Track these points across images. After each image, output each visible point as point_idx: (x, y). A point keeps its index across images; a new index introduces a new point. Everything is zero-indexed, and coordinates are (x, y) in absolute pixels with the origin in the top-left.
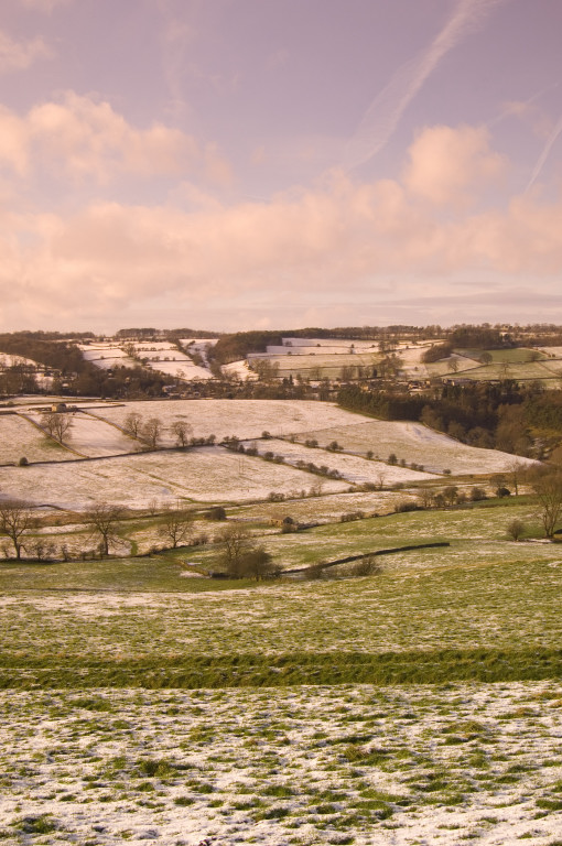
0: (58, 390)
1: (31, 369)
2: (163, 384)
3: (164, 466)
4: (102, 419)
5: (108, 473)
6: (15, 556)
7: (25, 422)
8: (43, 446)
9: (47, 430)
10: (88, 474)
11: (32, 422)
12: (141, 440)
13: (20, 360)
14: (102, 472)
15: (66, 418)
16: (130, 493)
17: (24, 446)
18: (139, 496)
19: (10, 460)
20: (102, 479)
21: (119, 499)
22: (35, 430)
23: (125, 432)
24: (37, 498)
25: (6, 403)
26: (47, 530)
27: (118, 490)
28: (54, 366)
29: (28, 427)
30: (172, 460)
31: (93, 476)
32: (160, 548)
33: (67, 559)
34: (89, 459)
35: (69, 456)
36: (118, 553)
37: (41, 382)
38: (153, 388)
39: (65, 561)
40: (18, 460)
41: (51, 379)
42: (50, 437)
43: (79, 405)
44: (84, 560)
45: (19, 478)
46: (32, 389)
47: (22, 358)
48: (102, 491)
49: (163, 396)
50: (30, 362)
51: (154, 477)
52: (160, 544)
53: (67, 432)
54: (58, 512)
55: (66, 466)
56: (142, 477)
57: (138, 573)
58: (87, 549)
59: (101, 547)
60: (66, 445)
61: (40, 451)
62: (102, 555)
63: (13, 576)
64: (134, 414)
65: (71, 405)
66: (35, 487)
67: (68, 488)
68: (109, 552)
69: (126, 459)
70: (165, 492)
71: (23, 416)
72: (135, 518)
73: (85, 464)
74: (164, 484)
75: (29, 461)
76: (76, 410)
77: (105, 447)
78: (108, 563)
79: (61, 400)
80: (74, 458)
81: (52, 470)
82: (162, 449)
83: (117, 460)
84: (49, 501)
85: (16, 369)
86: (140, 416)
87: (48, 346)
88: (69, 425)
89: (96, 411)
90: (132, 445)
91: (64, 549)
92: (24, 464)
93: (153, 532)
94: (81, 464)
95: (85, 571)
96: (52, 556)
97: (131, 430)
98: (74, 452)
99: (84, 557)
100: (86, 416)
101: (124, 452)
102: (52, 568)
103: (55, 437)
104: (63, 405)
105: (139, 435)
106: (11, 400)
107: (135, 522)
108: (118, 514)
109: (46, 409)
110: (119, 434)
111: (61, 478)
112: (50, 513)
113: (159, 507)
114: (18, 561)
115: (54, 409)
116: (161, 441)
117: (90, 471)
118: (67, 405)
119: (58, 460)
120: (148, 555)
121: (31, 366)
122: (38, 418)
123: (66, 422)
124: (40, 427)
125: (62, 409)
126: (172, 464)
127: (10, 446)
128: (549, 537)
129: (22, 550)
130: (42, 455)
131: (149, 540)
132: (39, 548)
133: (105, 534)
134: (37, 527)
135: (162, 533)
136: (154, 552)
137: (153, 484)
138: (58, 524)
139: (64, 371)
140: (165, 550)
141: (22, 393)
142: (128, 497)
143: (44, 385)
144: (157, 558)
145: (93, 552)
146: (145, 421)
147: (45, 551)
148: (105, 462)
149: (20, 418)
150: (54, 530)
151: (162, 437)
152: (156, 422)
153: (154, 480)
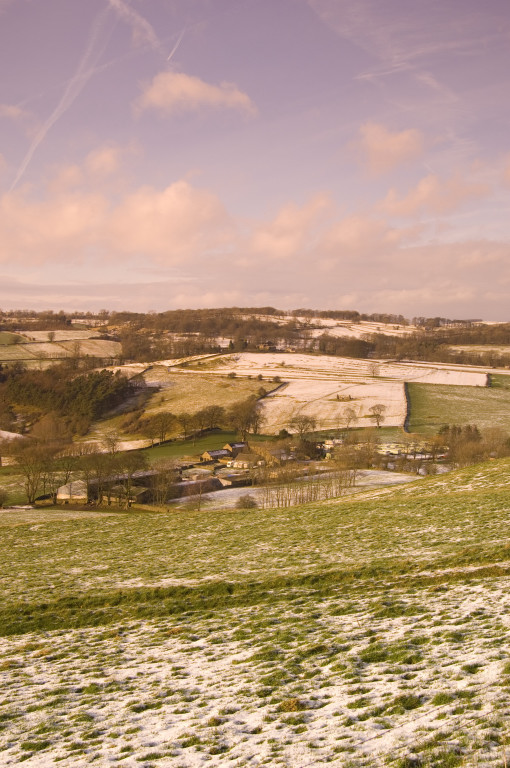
128: (31, 503)
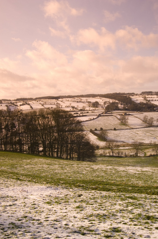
0: (125, 109)
1: (117, 103)
2: (154, 107)
3: (154, 131)
4: (137, 117)
5: (138, 133)
6: (112, 155)
7: (115, 118)
8: (120, 125)
9: (121, 120)
10: (133, 133)
11: (117, 118)
12: (148, 123)
13: (114, 101)
14: (136, 132)
15: (127, 117)
16: (144, 139)
17: (115, 124)
18: (147, 139)
19: (111, 128)
20: (137, 134)
21: (141, 140)
22: (118, 120)
23: (143, 121)
24: (118, 139)
25: (110, 113)
26: (121, 148)
27: (141, 137)
28: (123, 102)
29: (116, 119)
30: (157, 129)
31: (134, 133)
32: (153, 154)
33: (126, 156)
34: (133, 129)
35: (127, 127)
36: (141, 155)
37: (120, 107)
38: (151, 108)
39: (126, 157)
40: (113, 129)
41: (123, 106)
42: (122, 122)
43: (130, 113)
44: (131, 157)
45: (114, 133)
46: (118, 109)
47: (115, 100)
48: (136, 138)
49: (154, 111)
50: (117, 101)
51: (151, 134)
52: (153, 153)
53: (127, 121)
54: (124, 143)
55: (126, 130)
56: (148, 134)
57: (146, 161)
58: (132, 154)
59: (136, 154)
60: (126, 124)
61: (119, 126)
62: (136, 156)
63: (111, 161)
64: (146, 116)
65: (128, 113)
66: (118, 136)
67: (127, 137)
68: (138, 155)
69: (143, 129)
70: (154, 139)
71: (115, 116)
72: (145, 146)
73: (132, 130)
74: (154, 136)
75: (116, 129)
76: (129, 115)
77: (137, 125)
78: (138, 158)
79: (125, 112)
80: (129, 128)
81: (123, 132)
82: (154, 126)
83: (141, 129)
84: (121, 140)
85: (113, 103)
86: (148, 117)
87: (122, 97)
88: (127, 119)
89: (135, 115)
90: (145, 125)
91: (125, 154)
92: (115, 129)
93: (151, 150)
94: (131, 130)
95: (131, 160)
96: (122, 155)
97: (145, 121)
98: (129, 126)
99: (131, 156)
100: (132, 116)
101: (143, 127)
102: (122, 159)
103: (123, 122)
104: (126, 113)
105: (147, 122)
106: (112, 112)
107: (146, 147)
108: (141, 144)
109: (121, 114)
110: (142, 122)
111: (125, 134)
112: (122, 143)
113: (152, 143)
114: (113, 156)
115: (123, 114)
116: (153, 124)
117: (133, 132)
118: (127, 113)
119: (124, 128)
120: (149, 156)
121: (117, 102)
122: (119, 117)
123: (127, 118)
124: (119, 119)
125: (126, 114)
126: (156, 130)
127: (111, 124)
129: (114, 153)
130: (120, 127)
131: (149, 152)
132: (119, 153)
133: (137, 150)
134: (118, 147)
135: (153, 150)
136: (151, 156)
137: (151, 136)
138: (124, 146)
139: (126, 104)
140: (154, 155)
141: (115, 110)
142: (144, 140)
143: (121, 108)
144: (152, 158)
145: (133, 155)
146: (149, 118)
147: (120, 154)
148: (137, 129)
149: (114, 117)
150: (123, 148)
151: (154, 123)
152: (152, 118)
153: (151, 135)
